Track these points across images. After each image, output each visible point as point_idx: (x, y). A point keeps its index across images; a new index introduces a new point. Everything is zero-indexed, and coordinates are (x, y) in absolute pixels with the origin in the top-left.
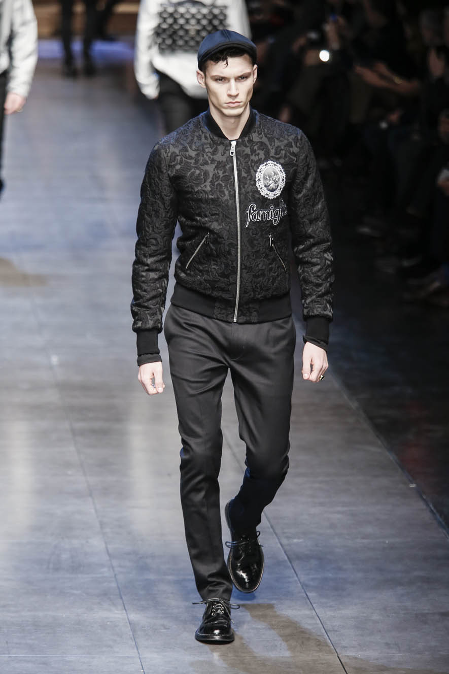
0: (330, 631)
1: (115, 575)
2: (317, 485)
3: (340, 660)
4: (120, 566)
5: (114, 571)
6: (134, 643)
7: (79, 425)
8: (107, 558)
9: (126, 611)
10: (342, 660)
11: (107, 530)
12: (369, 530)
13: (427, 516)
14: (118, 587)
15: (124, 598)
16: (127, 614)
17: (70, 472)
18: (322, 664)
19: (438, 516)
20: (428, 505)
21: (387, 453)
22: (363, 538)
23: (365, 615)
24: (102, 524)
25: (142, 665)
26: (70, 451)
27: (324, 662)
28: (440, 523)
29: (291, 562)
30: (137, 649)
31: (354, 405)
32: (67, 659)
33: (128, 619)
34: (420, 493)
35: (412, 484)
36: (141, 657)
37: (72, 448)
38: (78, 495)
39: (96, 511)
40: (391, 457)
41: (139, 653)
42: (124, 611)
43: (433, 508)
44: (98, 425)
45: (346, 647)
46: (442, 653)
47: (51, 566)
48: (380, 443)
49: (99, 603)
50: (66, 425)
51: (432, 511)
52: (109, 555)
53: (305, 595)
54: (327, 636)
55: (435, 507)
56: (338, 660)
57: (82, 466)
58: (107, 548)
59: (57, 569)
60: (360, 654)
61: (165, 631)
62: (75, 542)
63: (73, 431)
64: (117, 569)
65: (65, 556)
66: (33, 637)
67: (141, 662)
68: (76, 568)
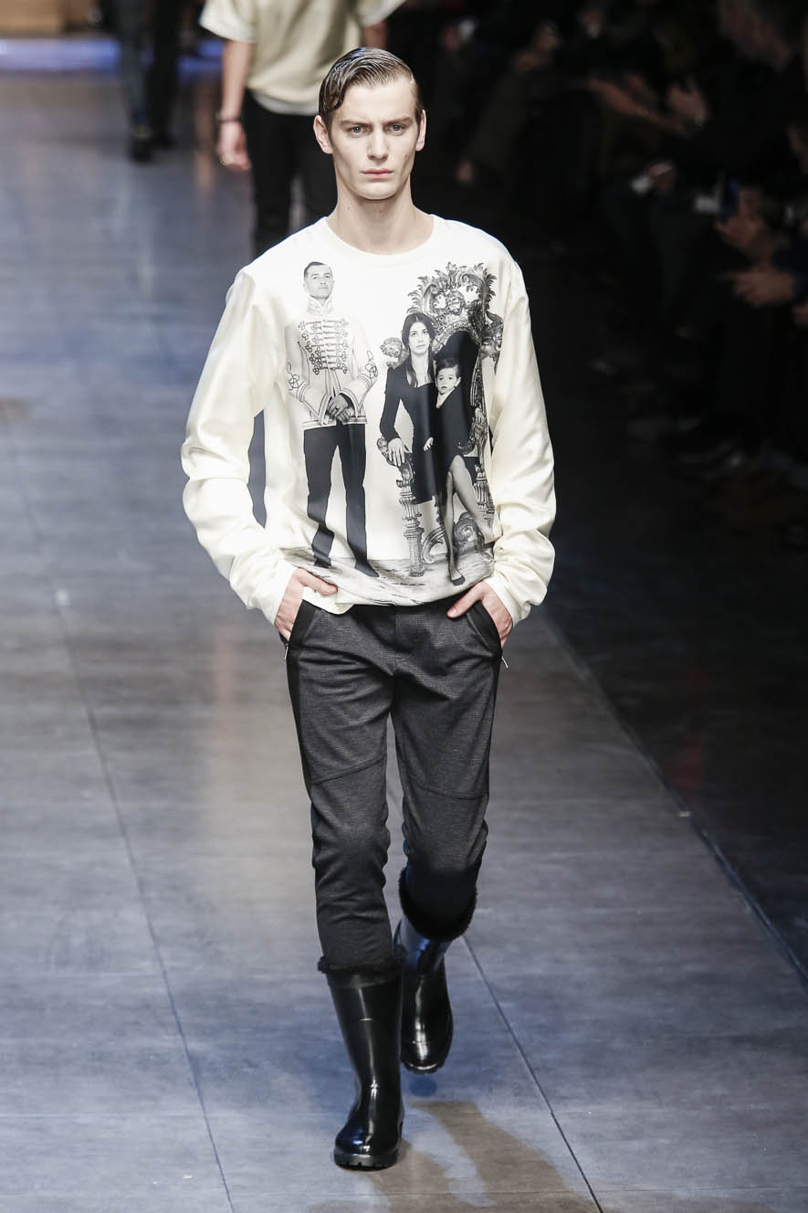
0: (538, 1069)
1: (165, 973)
2: (516, 815)
3: (555, 1120)
4: (173, 959)
5: (162, 966)
6: (196, 1092)
7: (104, 712)
8: (149, 942)
9: (183, 1036)
10: (559, 1122)
11: (152, 894)
12: (608, 891)
13: (709, 867)
14: (170, 996)
15: (179, 1011)
16: (184, 1041)
17: (87, 794)
18: (526, 1128)
19: (729, 868)
20: (711, 848)
21: (641, 758)
22: (597, 906)
23: (599, 1040)
24: (142, 884)
25: (209, 1131)
26: (87, 756)
27: (527, 1124)
28: (731, 879)
29: (471, 949)
30: (202, 1104)
31: (583, 674)
32: (79, 1121)
33: (186, 1050)
34: (697, 826)
35: (684, 810)
36: (208, 1115)
37: (91, 752)
38: (100, 832)
39: (133, 861)
40: (647, 764)
41: (204, 1109)
42: (180, 1037)
43: (720, 854)
44: (137, 710)
45: (566, 1098)
46: (734, 1108)
47: (53, 958)
48: (628, 740)
49: (137, 1023)
50: (82, 712)
51: (718, 859)
52: (154, 937)
53: (496, 1009)
54: (532, 1078)
55: (723, 850)
56: (553, 1121)
57: (108, 781)
58: (150, 927)
59: (63, 963)
60: (590, 1110)
61: (250, 1070)
62: (96, 916)
63: (93, 722)
64: (168, 963)
65: (77, 940)
66: (20, 1083)
67: (208, 1126)
68: (95, 961)
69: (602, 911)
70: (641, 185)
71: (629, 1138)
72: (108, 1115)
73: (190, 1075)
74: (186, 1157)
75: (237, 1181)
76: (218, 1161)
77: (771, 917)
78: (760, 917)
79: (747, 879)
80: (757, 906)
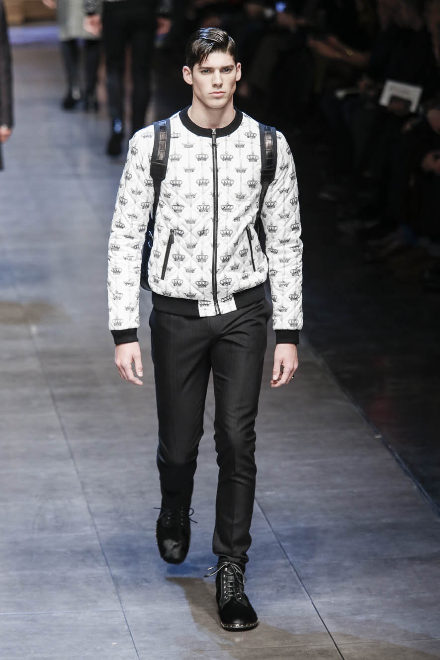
0: (304, 578)
1: (97, 533)
2: (286, 440)
3: (314, 606)
4: (103, 524)
5: (96, 529)
6: (117, 597)
7: (59, 391)
8: (88, 516)
9: (109, 567)
10: (316, 606)
11: (89, 490)
12: (338, 480)
13: (393, 465)
14: (101, 544)
15: (106, 554)
16: (110, 569)
17: (51, 436)
18: (298, 611)
19: (404, 465)
20: (394, 455)
22: (332, 488)
23: (336, 562)
24: (84, 485)
25: (125, 618)
26: (51, 416)
27: (299, 609)
28: (405, 471)
29: (264, 514)
30: (121, 603)
31: (320, 361)
32: (54, 615)
33: (111, 574)
34: (385, 443)
35: (378, 434)
36: (124, 610)
37: (53, 413)
38: (59, 457)
39: (78, 472)
40: (357, 410)
41: (122, 607)
42: (107, 567)
43: (398, 457)
44: (77, 390)
45: (320, 593)
46: (412, 596)
47: (36, 527)
48: (346, 397)
49: (83, 560)
50: (47, 392)
51: (397, 460)
52: (91, 514)
53: (279, 546)
54: (301, 583)
55: (400, 455)
56: (313, 606)
57: (63, 429)
58: (88, 507)
59: (42, 529)
60: (333, 600)
61: (146, 584)
62: (59, 503)
63: (53, 397)
64: (99, 527)
65: (49, 516)
66: (21, 595)
67: (125, 615)
68: (60, 527)
69: (335, 491)
70: (341, 94)
71: (355, 615)
72: (70, 611)
73: (114, 588)
74: (113, 633)
75: (142, 645)
76: (131, 635)
77: (427, 491)
78: (421, 491)
79: (414, 471)
80: (420, 485)
